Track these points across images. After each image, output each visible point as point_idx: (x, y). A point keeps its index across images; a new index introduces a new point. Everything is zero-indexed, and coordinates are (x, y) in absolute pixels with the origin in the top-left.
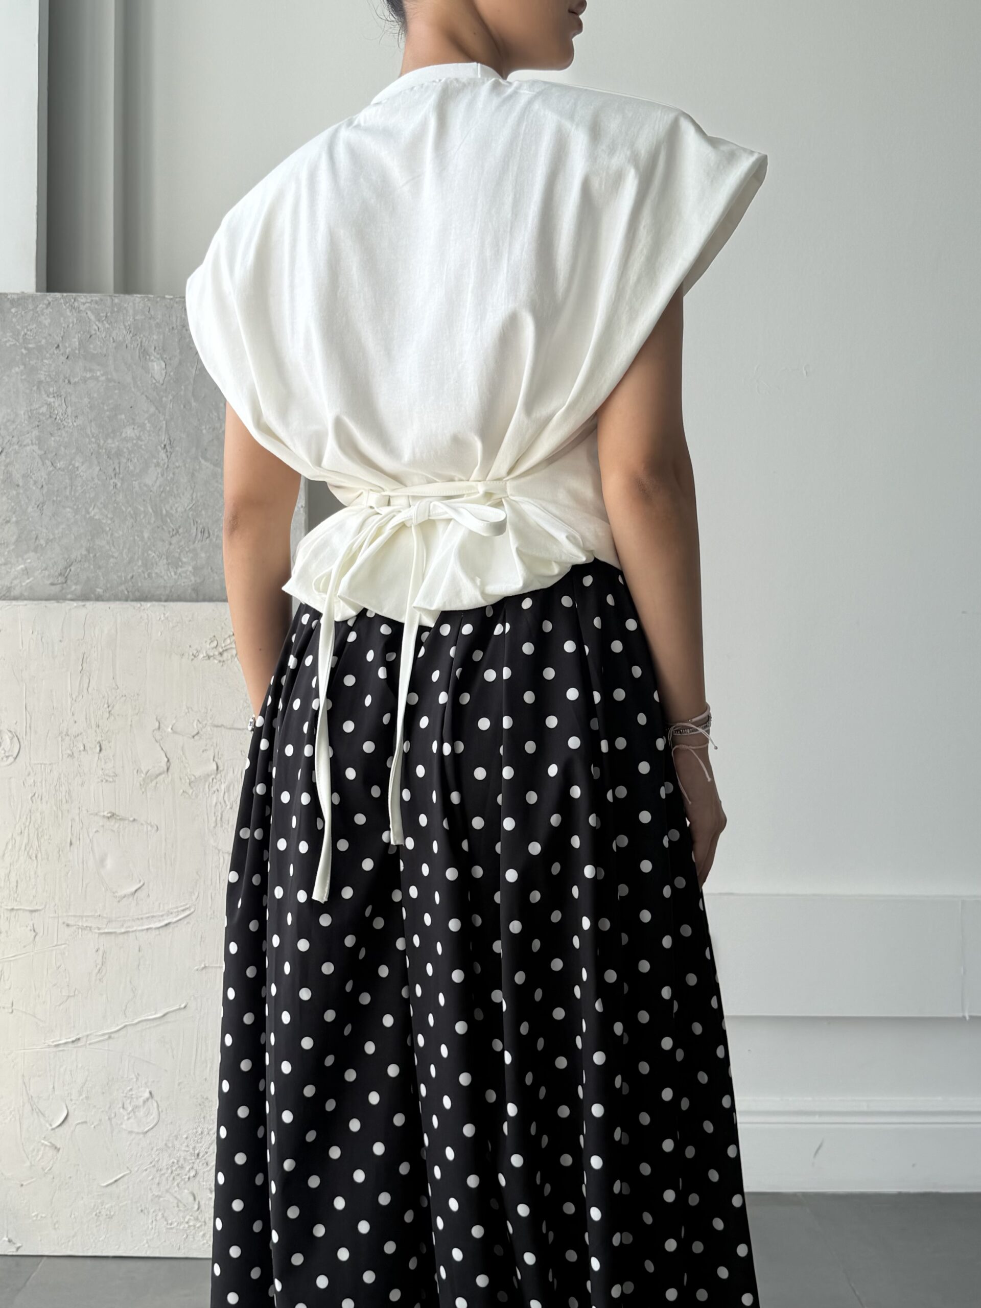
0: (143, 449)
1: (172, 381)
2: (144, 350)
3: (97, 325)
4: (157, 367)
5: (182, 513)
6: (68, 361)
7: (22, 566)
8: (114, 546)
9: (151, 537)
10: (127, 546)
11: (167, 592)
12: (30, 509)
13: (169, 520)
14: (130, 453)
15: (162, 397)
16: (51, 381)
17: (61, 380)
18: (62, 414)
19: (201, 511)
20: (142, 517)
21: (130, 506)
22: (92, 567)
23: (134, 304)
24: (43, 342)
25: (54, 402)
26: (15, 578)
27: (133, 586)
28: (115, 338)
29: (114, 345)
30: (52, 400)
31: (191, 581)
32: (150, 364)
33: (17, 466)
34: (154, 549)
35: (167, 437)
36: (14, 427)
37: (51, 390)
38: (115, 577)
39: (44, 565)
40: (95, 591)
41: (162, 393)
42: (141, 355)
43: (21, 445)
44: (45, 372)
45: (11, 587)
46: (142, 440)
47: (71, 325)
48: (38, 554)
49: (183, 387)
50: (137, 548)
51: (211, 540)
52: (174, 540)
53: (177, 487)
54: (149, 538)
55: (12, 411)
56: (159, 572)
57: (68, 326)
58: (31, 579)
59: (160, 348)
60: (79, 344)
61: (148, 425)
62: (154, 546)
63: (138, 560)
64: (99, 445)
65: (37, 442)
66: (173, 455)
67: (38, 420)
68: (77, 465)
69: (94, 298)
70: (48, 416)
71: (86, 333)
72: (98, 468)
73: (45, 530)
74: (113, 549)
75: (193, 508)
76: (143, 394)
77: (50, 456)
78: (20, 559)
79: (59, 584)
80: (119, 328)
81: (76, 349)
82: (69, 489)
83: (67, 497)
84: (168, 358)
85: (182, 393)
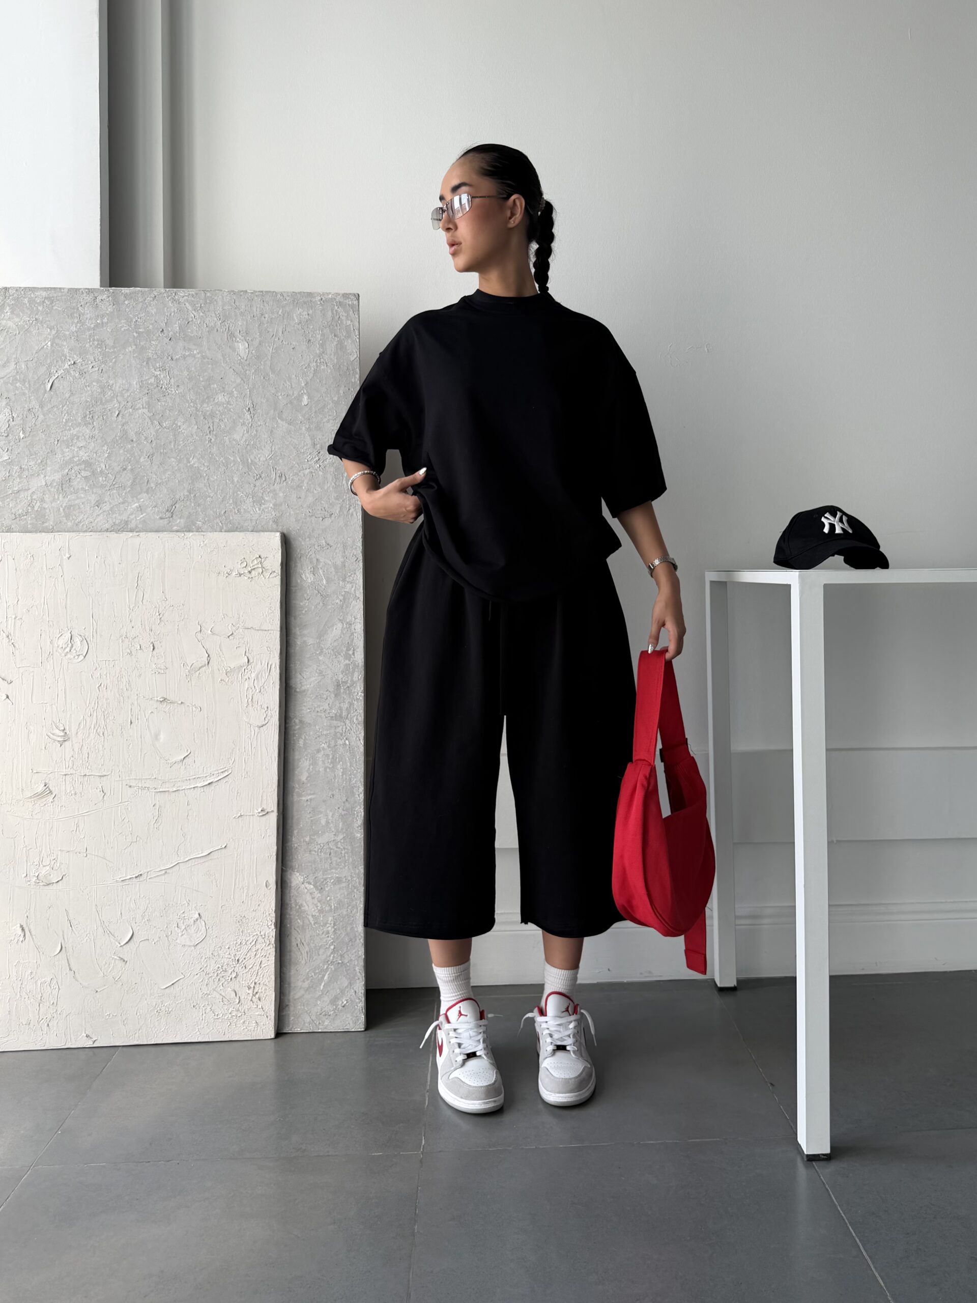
0: (232, 412)
1: (253, 358)
2: (231, 333)
3: (193, 314)
4: (241, 347)
5: (264, 461)
6: (170, 342)
7: (137, 504)
8: (210, 489)
9: (239, 481)
10: (221, 488)
11: (253, 524)
12: (142, 460)
13: (253, 468)
14: (221, 415)
15: (246, 370)
16: (158, 358)
17: (165, 357)
18: (167, 384)
19: (279, 460)
20: (232, 465)
21: (222, 456)
22: (193, 504)
23: (223, 297)
24: (151, 326)
25: (160, 375)
26: (132, 514)
27: (226, 519)
28: (207, 324)
29: (207, 329)
30: (158, 373)
31: (272, 515)
32: (236, 344)
33: (132, 425)
34: (242, 490)
35: (250, 401)
36: (129, 394)
37: (158, 365)
38: (211, 512)
39: (155, 504)
40: (196, 523)
41: (246, 367)
42: (229, 337)
43: (134, 409)
44: (153, 351)
45: (128, 521)
46: (231, 405)
47: (172, 314)
48: (150, 495)
49: (262, 363)
50: (228, 490)
51: (288, 482)
52: (258, 483)
53: (259, 441)
54: (238, 481)
55: (127, 381)
56: (246, 508)
57: (170, 315)
58: (144, 515)
59: (244, 331)
60: (179, 329)
61: (235, 392)
62: (242, 488)
63: (229, 499)
64: (196, 408)
65: (147, 407)
66: (256, 416)
67: (147, 389)
68: (179, 424)
69: (191, 293)
70: (155, 386)
71: (185, 320)
72: (196, 427)
73: (154, 476)
74: (210, 491)
75: (273, 457)
76: (231, 368)
77: (157, 417)
78: (135, 498)
79: (166, 518)
80: (211, 316)
81: (177, 332)
82: (172, 444)
83: (172, 449)
84: (250, 339)
85: (262, 367)
